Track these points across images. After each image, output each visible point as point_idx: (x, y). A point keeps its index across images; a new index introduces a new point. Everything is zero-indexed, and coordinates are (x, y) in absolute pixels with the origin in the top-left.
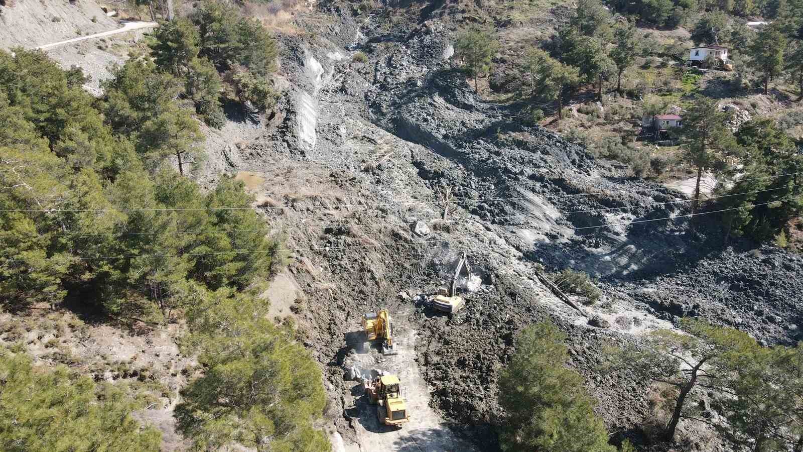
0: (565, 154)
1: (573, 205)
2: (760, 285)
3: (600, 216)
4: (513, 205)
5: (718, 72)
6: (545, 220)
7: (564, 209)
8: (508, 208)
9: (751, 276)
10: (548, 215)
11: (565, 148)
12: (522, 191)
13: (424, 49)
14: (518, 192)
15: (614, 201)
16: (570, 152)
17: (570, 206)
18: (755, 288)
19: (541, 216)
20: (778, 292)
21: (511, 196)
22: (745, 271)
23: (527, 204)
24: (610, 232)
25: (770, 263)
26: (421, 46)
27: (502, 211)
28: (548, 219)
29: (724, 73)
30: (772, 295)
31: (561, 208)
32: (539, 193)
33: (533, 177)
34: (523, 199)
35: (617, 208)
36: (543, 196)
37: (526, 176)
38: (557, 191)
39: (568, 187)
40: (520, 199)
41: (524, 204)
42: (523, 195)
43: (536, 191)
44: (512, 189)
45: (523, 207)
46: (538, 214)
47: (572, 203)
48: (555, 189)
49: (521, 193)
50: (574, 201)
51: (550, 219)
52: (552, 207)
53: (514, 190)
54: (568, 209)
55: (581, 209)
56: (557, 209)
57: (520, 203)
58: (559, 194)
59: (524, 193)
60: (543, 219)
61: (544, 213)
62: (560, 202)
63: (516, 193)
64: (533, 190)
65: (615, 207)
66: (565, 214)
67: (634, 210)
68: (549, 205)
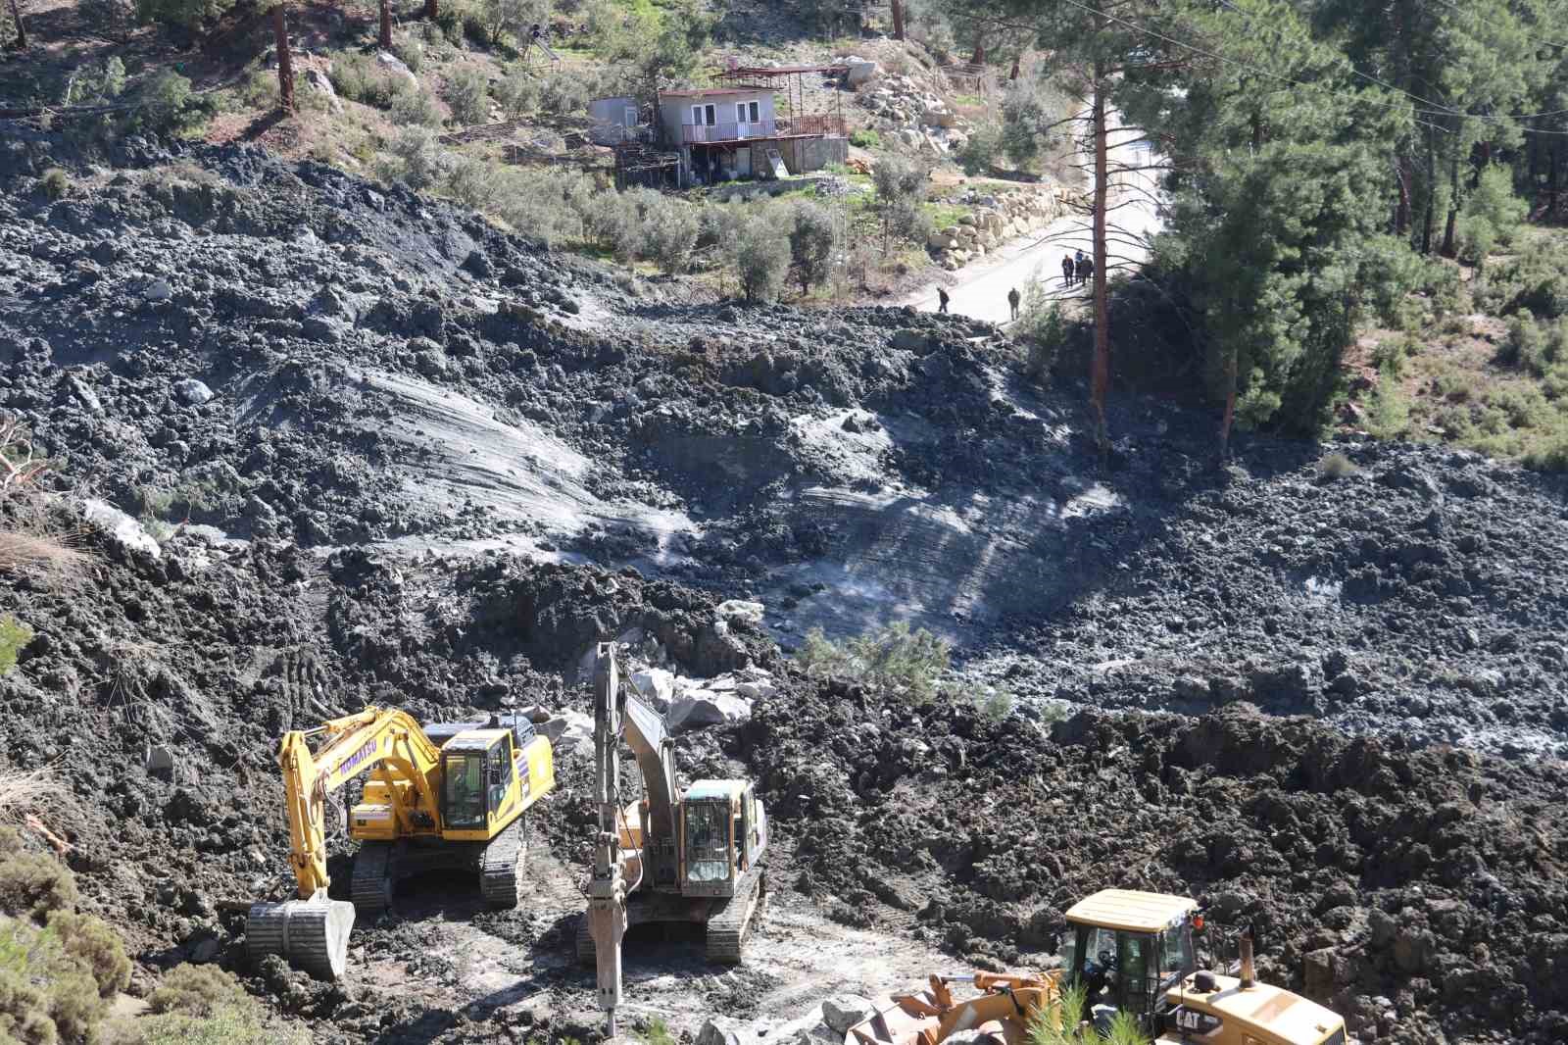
0: (423, 236)
1: (623, 409)
2: (1434, 556)
3: (774, 428)
4: (366, 445)
7: (590, 433)
8: (345, 462)
9: (1388, 536)
10: (546, 466)
12: (379, 377)
14: (364, 388)
15: (784, 364)
17: (609, 418)
18: (1429, 575)
19: (522, 477)
20: (1504, 568)
21: (334, 409)
22: (1359, 525)
23: (430, 431)
24: (836, 482)
25: (1409, 483)
27: (325, 476)
28: (552, 483)
30: (1491, 580)
31: (576, 433)
32: (456, 378)
33: (382, 318)
34: (402, 409)
35: (809, 391)
36: (475, 384)
37: (347, 319)
38: (521, 365)
39: (555, 341)
40: (385, 415)
41: (419, 433)
42: (392, 394)
43: (439, 371)
44: (323, 380)
45: (419, 445)
46: (499, 465)
47: (614, 400)
48: (509, 355)
49: (378, 390)
50: (618, 393)
51: (559, 480)
52: (539, 430)
53: (333, 383)
54: (606, 431)
55: (674, 416)
56: (559, 434)
57: (392, 432)
58: (536, 373)
59: (389, 385)
60: (531, 486)
61: (527, 458)
62: (562, 408)
63: (349, 390)
64: (426, 370)
65: (799, 388)
66: (603, 451)
67: (867, 390)
68: (525, 423)
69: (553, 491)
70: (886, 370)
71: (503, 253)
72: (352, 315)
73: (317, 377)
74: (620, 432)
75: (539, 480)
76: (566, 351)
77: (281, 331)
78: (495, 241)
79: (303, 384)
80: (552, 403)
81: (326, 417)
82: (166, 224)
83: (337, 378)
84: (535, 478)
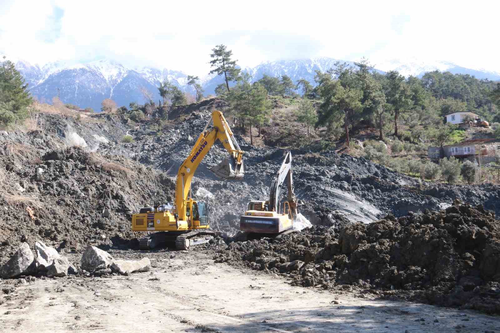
0: (364, 168)
1: (394, 199)
5: (479, 128)
6: (363, 216)
7: (383, 205)
10: (365, 210)
11: (363, 163)
12: (328, 189)
13: (193, 128)
14: (324, 191)
15: (441, 190)
16: (370, 166)
17: (389, 202)
19: (358, 212)
21: (315, 195)
23: (337, 201)
26: (190, 126)
28: (366, 215)
29: (483, 129)
31: (379, 205)
32: (349, 190)
33: (337, 178)
34: (331, 196)
35: (447, 197)
36: (354, 192)
37: (328, 178)
38: (369, 189)
39: (380, 185)
40: (327, 197)
41: (334, 201)
42: (330, 192)
43: (345, 188)
44: (315, 189)
45: (333, 204)
46: (352, 209)
47: (391, 197)
48: (366, 187)
49: (327, 191)
50: (392, 196)
51: (369, 214)
52: (369, 203)
53: (317, 189)
54: (387, 205)
55: (405, 201)
56: (374, 205)
57: (327, 201)
58: (372, 191)
59: (330, 190)
60: (360, 215)
61: (361, 208)
62: (377, 199)
63: (320, 191)
64: (341, 188)
65: (445, 196)
66: (386, 210)
67: (467, 199)
68: (364, 201)
69: (366, 217)
70: (474, 194)
71: (384, 172)
72: (329, 177)
73: (314, 188)
74: (391, 205)
75: (363, 214)
76: (383, 187)
77: (310, 179)
78: (383, 170)
79: (310, 190)
80: (374, 198)
81: (313, 197)
82: (304, 164)
83: (319, 189)
84: (362, 213)
